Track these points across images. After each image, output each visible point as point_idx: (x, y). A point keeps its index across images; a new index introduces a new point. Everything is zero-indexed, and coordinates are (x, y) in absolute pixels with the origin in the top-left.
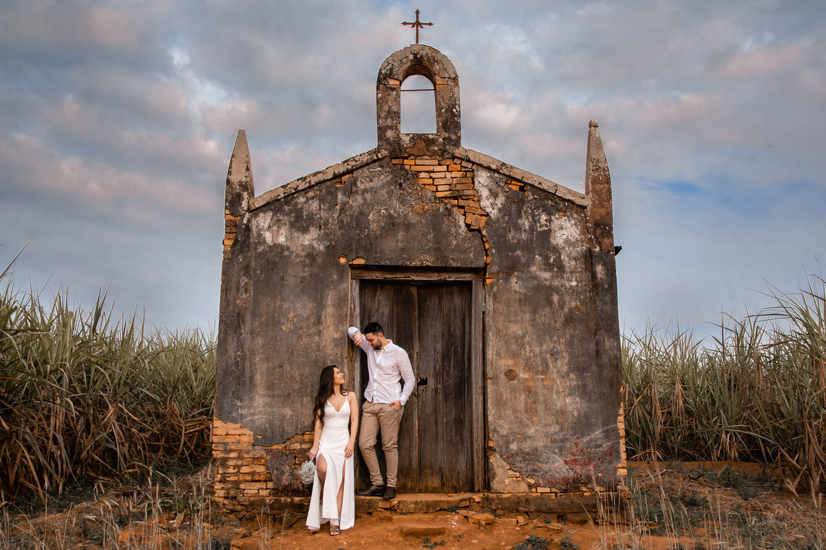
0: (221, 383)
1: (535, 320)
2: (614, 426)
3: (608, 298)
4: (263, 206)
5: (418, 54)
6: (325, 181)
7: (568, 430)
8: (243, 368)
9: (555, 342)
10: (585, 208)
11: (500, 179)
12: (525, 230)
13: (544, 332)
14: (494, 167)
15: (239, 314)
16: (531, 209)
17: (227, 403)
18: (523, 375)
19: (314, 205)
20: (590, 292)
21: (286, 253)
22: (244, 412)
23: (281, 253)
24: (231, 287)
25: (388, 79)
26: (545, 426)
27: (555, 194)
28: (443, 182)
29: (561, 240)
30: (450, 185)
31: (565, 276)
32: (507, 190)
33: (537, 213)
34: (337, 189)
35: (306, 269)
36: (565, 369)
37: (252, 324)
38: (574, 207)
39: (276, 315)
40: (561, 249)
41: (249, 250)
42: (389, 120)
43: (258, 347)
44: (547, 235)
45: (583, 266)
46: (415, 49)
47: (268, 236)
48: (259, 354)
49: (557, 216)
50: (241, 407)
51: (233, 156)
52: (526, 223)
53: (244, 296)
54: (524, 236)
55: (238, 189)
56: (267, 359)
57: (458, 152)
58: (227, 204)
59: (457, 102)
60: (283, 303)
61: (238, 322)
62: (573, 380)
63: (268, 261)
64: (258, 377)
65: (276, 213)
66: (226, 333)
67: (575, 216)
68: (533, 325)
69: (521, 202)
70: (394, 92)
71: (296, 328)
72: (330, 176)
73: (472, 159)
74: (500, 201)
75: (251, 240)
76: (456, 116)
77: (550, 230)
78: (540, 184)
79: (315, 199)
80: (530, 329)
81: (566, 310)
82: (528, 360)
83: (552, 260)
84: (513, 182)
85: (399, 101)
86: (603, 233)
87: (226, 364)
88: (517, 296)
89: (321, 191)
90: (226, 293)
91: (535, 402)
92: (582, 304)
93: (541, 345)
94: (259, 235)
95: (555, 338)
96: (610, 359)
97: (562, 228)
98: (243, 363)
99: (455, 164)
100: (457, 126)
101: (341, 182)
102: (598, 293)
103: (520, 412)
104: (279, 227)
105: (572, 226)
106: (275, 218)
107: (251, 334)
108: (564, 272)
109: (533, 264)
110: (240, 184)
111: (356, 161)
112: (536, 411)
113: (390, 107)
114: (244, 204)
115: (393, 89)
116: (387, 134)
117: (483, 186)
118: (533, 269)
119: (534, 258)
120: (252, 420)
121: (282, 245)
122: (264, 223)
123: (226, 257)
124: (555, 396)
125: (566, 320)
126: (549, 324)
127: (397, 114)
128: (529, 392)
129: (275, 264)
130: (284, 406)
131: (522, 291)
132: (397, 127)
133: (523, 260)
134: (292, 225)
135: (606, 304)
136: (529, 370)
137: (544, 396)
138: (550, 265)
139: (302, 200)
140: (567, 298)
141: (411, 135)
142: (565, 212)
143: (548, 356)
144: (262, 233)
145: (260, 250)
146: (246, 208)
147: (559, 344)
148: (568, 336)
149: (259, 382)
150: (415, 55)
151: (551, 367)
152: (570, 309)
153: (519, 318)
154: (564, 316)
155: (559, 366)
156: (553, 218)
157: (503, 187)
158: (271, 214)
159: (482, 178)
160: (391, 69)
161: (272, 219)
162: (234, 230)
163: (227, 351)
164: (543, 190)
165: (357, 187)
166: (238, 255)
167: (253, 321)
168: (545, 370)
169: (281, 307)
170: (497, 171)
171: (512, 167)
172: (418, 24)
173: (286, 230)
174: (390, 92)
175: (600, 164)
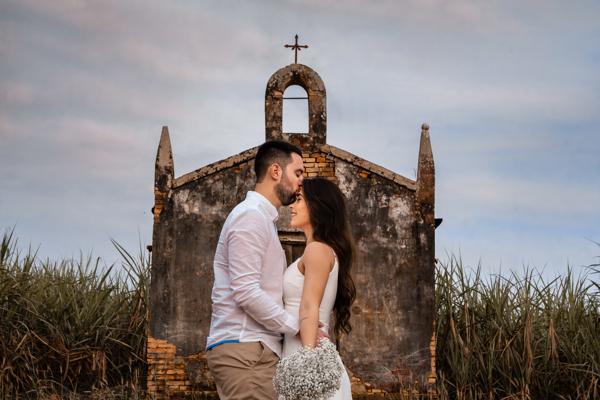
0: (153, 312)
1: (374, 272)
2: (427, 348)
3: (427, 258)
4: (183, 185)
5: (296, 71)
6: (227, 168)
7: (395, 350)
8: (169, 301)
9: (388, 288)
10: (415, 191)
11: (354, 169)
12: (370, 207)
13: (381, 281)
14: (349, 160)
15: (165, 263)
16: (375, 191)
17: (158, 326)
18: (365, 311)
19: (219, 185)
20: (415, 253)
21: (199, 220)
22: (170, 332)
23: (196, 220)
24: (160, 244)
25: (274, 91)
26: (379, 347)
27: (393, 181)
28: (312, 170)
29: (396, 215)
30: (317, 172)
31: (397, 241)
32: (359, 177)
33: (380, 195)
34: (236, 174)
35: (214, 232)
36: (395, 307)
37: (175, 271)
38: (407, 191)
39: (192, 264)
40: (395, 221)
41: (173, 217)
42: (274, 123)
43: (180, 286)
44: (385, 211)
45: (411, 234)
46: (294, 68)
47: (186, 207)
48: (180, 292)
49: (394, 197)
50: (167, 329)
51: (160, 147)
52: (371, 202)
53: (169, 250)
54: (369, 212)
55: (164, 172)
56: (186, 296)
57: (323, 148)
58: (156, 183)
59: (324, 110)
60: (197, 256)
61: (165, 269)
62: (400, 315)
63: (186, 225)
64: (179, 308)
65: (192, 191)
66: (156, 276)
67: (407, 197)
68: (373, 276)
69: (368, 186)
70: (278, 101)
71: (206, 274)
72: (231, 165)
73: (334, 154)
74: (353, 185)
75: (174, 210)
76: (323, 120)
77: (388, 207)
78: (382, 173)
79: (220, 181)
80: (371, 278)
81: (397, 265)
82: (368, 300)
83: (388, 230)
84: (363, 171)
85: (282, 108)
86: (427, 210)
87: (157, 298)
88: (363, 255)
89: (224, 175)
90: (157, 248)
91: (372, 330)
92: (409, 261)
93: (378, 290)
94: (180, 206)
95: (389, 285)
96: (427, 301)
97: (397, 206)
98: (169, 298)
99: (321, 157)
100: (324, 129)
101: (239, 169)
102: (420, 254)
103: (362, 337)
104: (194, 201)
105: (404, 204)
106: (191, 194)
107: (174, 277)
108: (397, 238)
109: (375, 232)
110: (166, 168)
111: (250, 153)
112: (373, 336)
113: (275, 113)
114: (169, 184)
115: (277, 99)
116: (272, 133)
117: (341, 174)
118: (375, 235)
119: (376, 227)
120: (175, 338)
121: (196, 215)
122: (183, 197)
123: (156, 222)
124: (387, 326)
125: (397, 272)
126: (385, 275)
127: (280, 119)
128: (369, 322)
129: (191, 228)
130: (197, 328)
131: (366, 251)
132: (280, 128)
133: (368, 229)
134: (204, 200)
135: (426, 262)
136: (369, 307)
137: (379, 326)
138: (387, 233)
139: (211, 181)
140: (398, 257)
141: (290, 135)
142: (400, 194)
143: (383, 298)
144: (182, 205)
145: (181, 217)
146: (170, 186)
147: (391, 290)
148: (398, 284)
149: (180, 311)
150: (294, 72)
151: (385, 305)
152: (400, 265)
153: (364, 270)
154: (396, 269)
155: (391, 305)
156: (391, 198)
157: (355, 175)
158: (187, 191)
159: (341, 168)
160: (276, 83)
161: (189, 195)
162: (162, 202)
163: (157, 289)
164: (385, 178)
165: (250, 173)
166: (164, 220)
167: (176, 268)
168: (381, 308)
169: (195, 258)
170: (351, 163)
171: (363, 160)
172: (296, 47)
173: (199, 203)
174: (275, 101)
175: (427, 159)
